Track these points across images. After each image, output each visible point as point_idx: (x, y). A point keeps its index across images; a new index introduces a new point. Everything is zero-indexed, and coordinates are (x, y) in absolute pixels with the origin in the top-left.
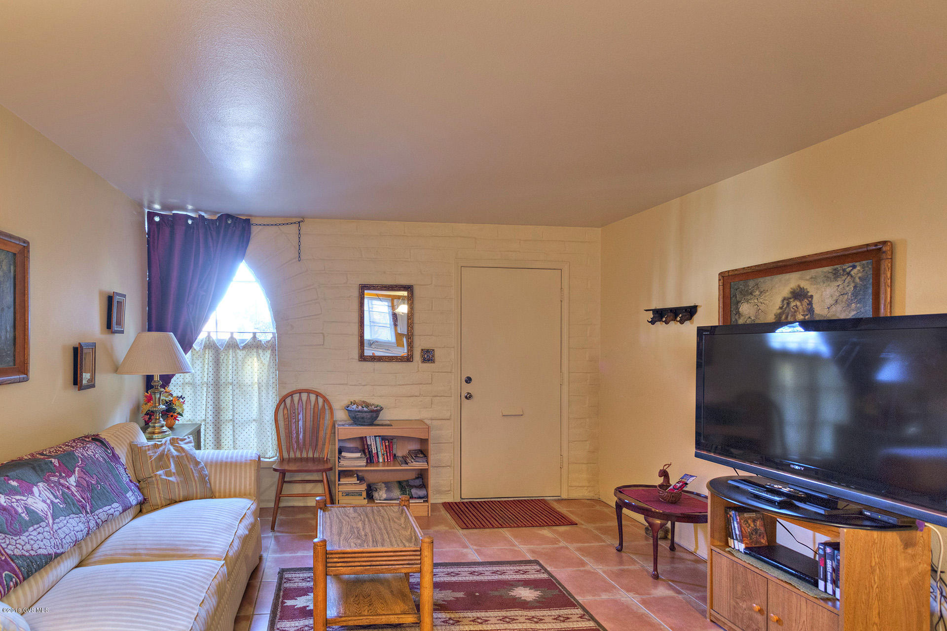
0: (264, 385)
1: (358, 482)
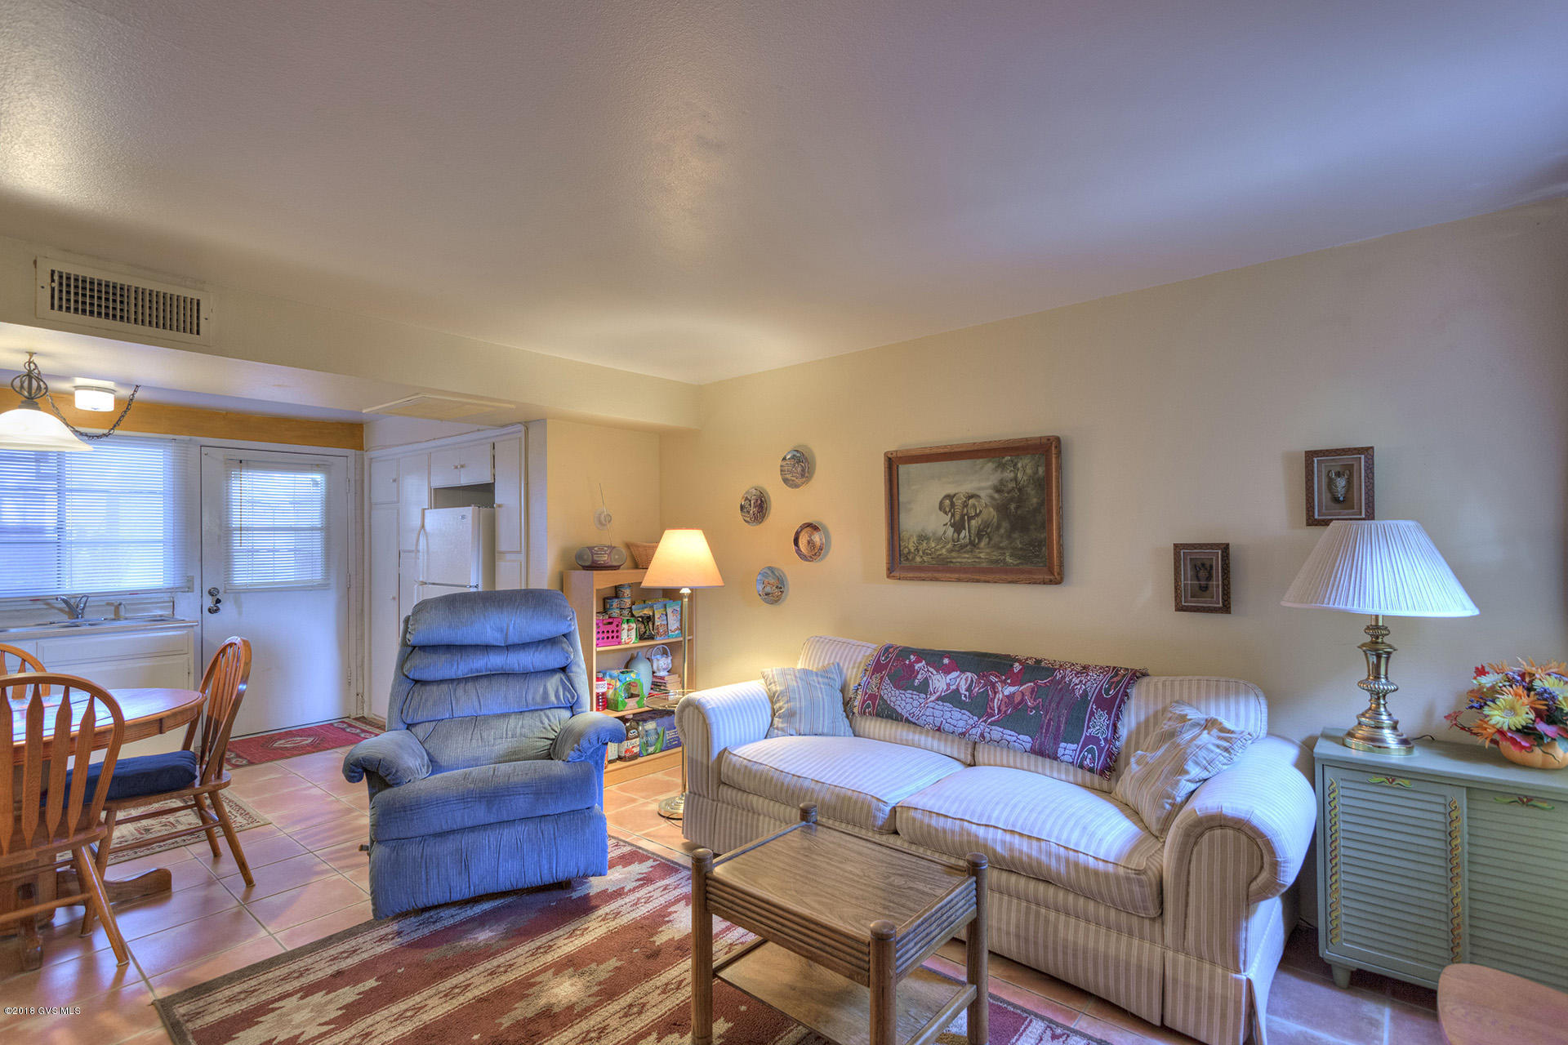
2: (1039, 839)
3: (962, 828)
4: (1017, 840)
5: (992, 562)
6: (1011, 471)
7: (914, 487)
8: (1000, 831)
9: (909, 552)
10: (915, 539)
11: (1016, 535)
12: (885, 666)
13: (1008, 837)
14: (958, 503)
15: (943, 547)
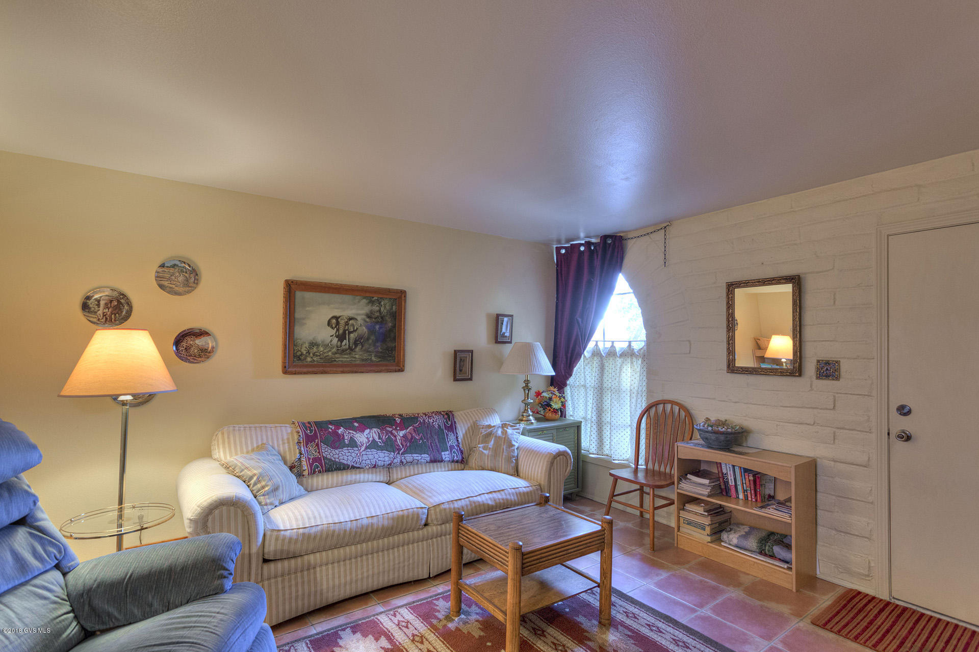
0: (636, 392)
1: (706, 514)
2: (503, 490)
3: (470, 501)
4: (494, 495)
5: (363, 360)
6: (377, 306)
7: (307, 309)
8: (486, 495)
9: (302, 354)
10: (307, 345)
11: (378, 344)
12: (315, 436)
13: (491, 496)
14: (342, 322)
15: (330, 351)
